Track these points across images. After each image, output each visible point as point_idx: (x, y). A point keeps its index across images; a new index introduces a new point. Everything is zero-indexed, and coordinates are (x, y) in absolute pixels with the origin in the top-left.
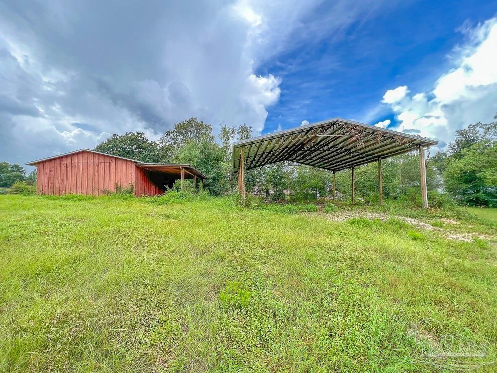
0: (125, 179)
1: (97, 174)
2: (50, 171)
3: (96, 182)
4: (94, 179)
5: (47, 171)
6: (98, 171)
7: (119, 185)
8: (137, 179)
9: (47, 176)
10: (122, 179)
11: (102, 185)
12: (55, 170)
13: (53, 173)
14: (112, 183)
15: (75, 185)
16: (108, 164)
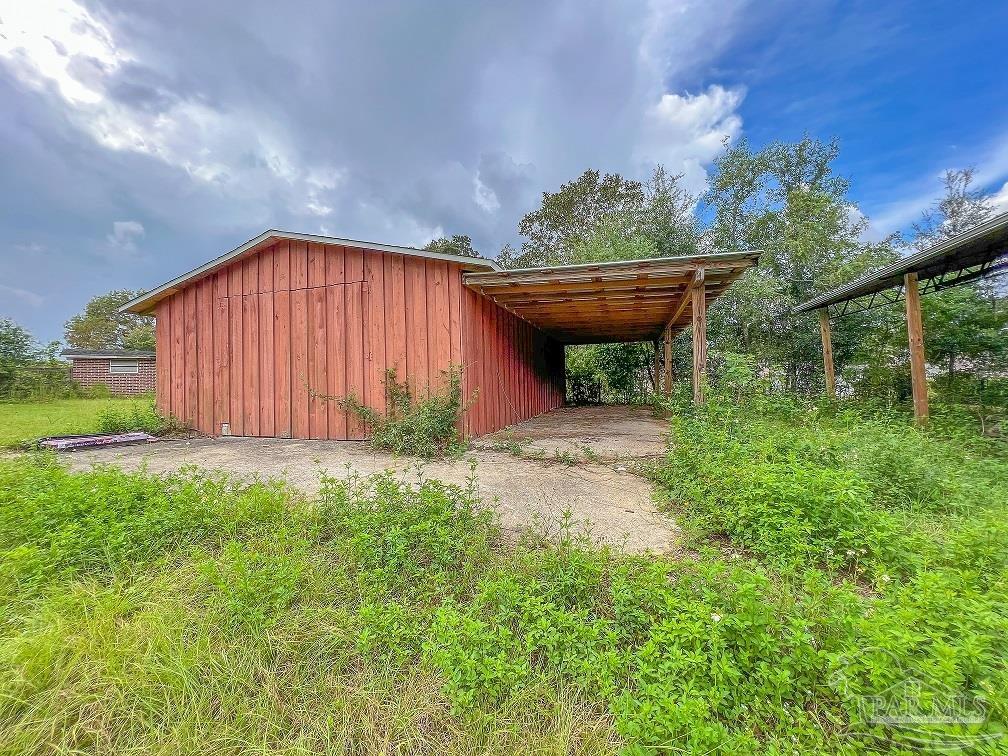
0: (422, 352)
1: (320, 333)
2: (186, 331)
3: (320, 367)
4: (310, 358)
5: (179, 331)
6: (325, 324)
7: (400, 381)
8: (473, 352)
9: (179, 349)
10: (411, 354)
11: (340, 380)
12: (200, 325)
13: (193, 335)
14: (376, 371)
15: (255, 380)
16: (356, 287)
